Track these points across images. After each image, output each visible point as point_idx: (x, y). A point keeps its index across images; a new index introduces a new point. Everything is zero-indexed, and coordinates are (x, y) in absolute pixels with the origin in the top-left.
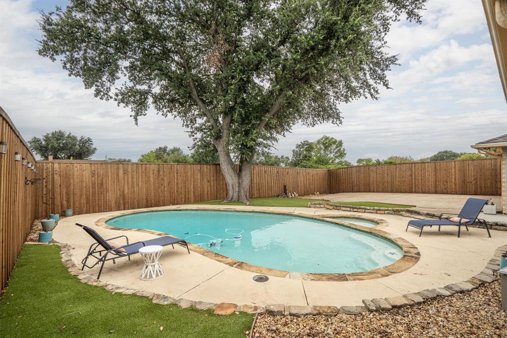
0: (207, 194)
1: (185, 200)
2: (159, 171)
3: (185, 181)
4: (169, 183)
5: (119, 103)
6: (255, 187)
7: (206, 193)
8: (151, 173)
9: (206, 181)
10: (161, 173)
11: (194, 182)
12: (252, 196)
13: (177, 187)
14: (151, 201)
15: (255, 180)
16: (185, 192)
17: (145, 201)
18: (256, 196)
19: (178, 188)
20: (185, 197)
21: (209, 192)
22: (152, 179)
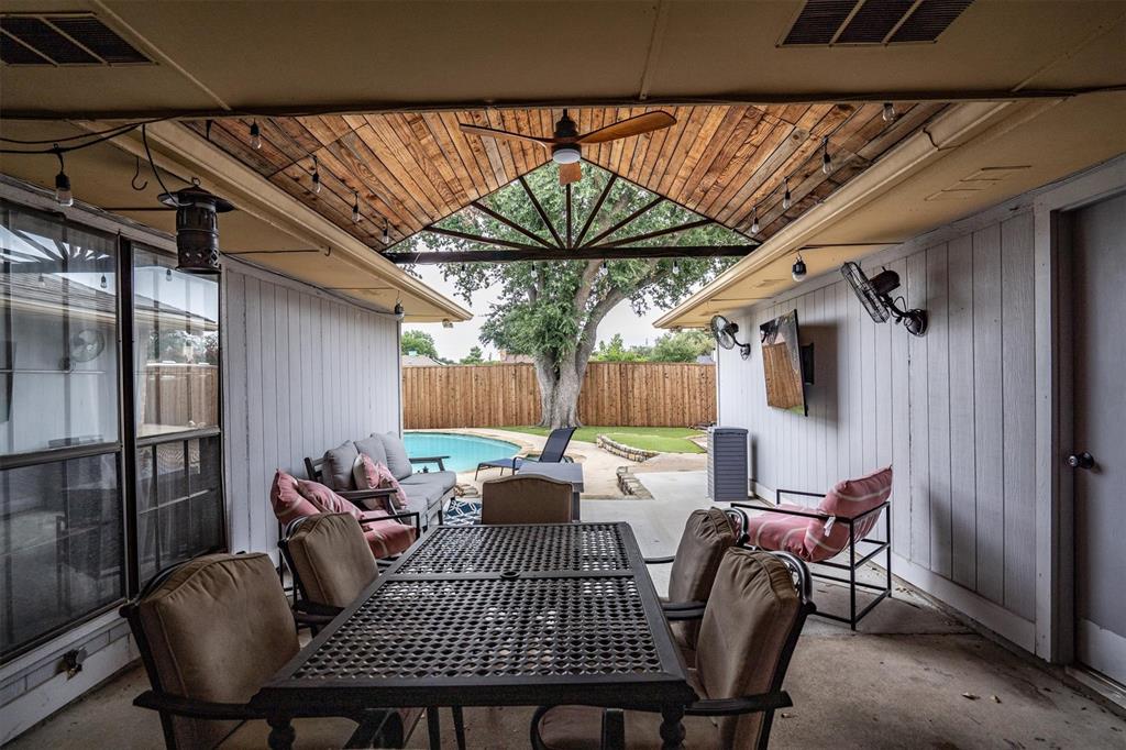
0: (529, 414)
1: (490, 421)
2: (448, 377)
3: (490, 392)
4: (464, 394)
5: (446, 275)
6: (638, 405)
7: (526, 413)
8: (438, 378)
9: (525, 393)
10: (451, 380)
11: (504, 393)
12: (629, 421)
13: (477, 400)
14: (437, 419)
15: (636, 392)
16: (490, 409)
17: (428, 419)
18: (639, 422)
19: (477, 403)
20: (490, 418)
21: (532, 412)
22: (438, 389)
